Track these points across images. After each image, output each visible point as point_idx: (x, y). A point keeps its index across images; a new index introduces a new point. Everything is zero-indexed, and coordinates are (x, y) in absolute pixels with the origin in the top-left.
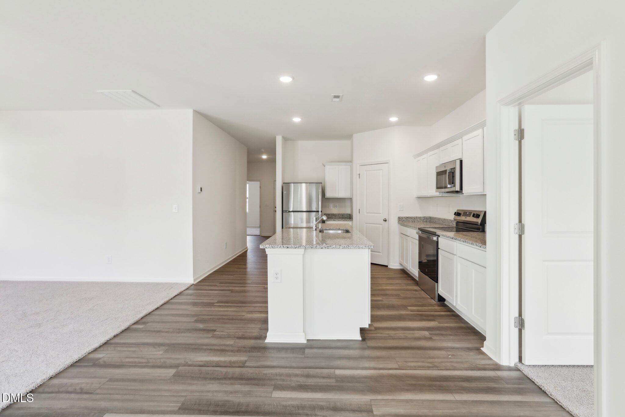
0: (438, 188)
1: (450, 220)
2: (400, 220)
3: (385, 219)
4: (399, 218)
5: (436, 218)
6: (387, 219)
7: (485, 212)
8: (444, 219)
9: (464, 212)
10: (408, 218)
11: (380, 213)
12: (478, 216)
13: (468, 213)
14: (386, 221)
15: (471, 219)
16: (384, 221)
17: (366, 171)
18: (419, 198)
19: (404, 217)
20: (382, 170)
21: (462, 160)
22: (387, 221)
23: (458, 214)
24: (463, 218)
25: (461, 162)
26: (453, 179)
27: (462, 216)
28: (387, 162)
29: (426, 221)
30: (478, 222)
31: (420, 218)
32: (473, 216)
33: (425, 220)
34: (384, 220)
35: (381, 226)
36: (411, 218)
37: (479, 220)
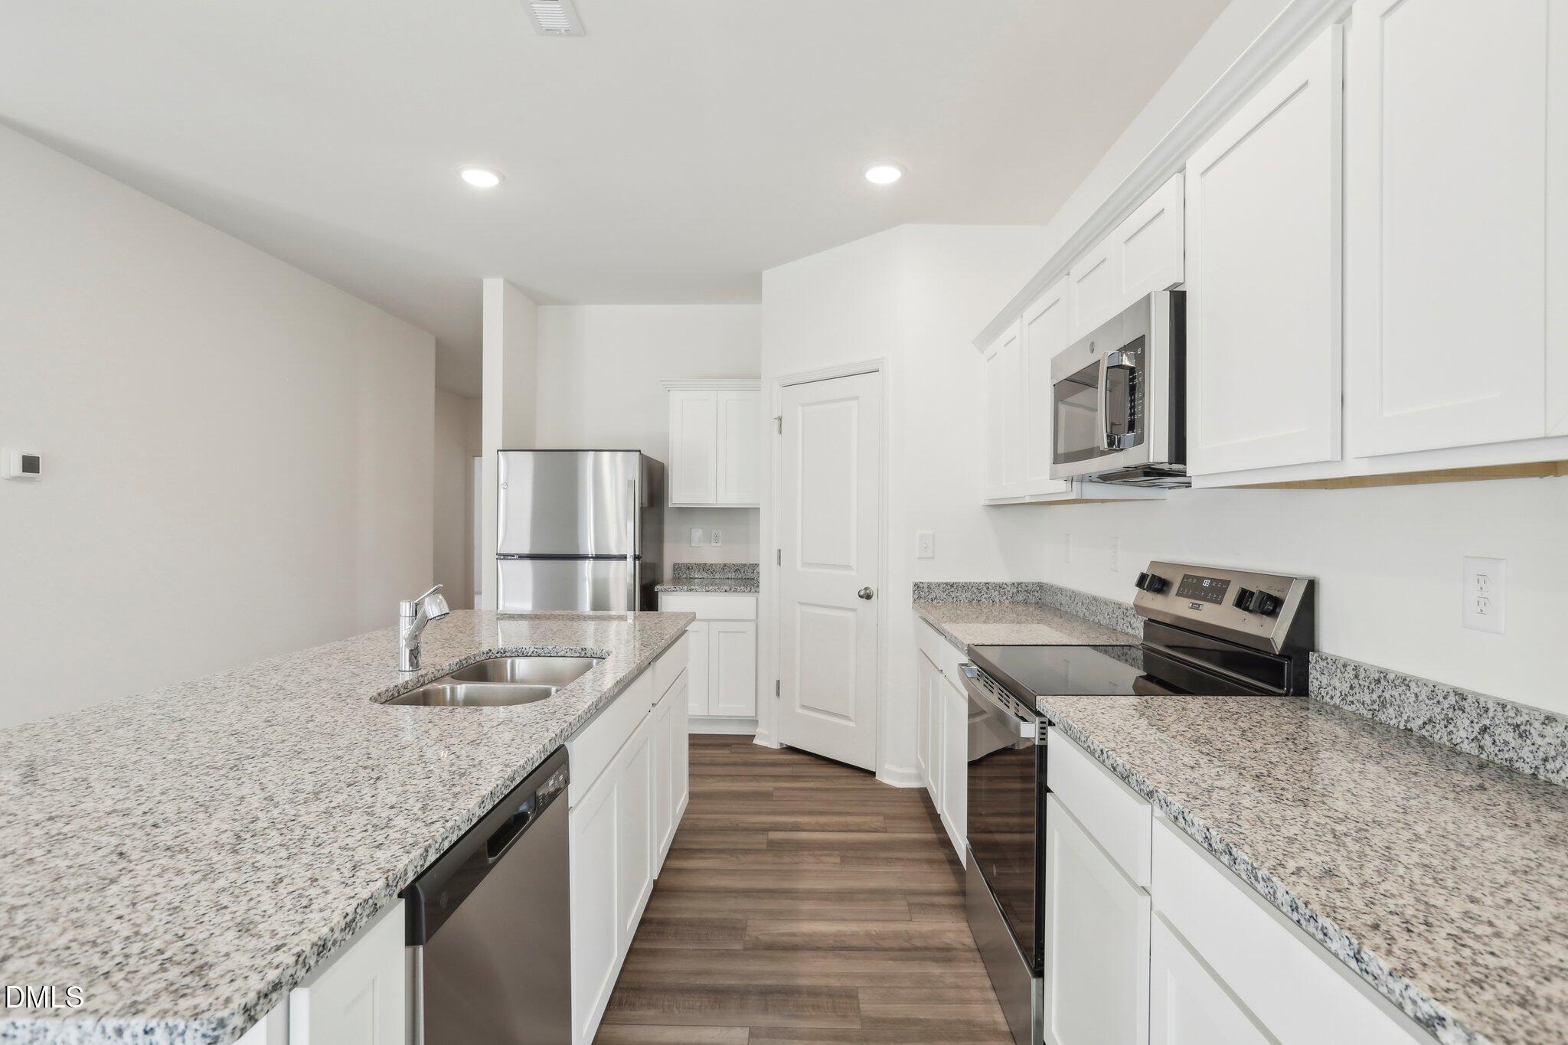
0: (1060, 458)
1: (1119, 606)
2: (919, 597)
3: (866, 589)
4: (918, 587)
5: (1061, 590)
6: (873, 589)
7: (1311, 586)
8: (1095, 599)
9: (1186, 577)
10: (952, 586)
11: (848, 567)
12: (1270, 606)
13: (1206, 583)
14: (868, 597)
15: (1223, 616)
16: (861, 597)
17: (803, 405)
18: (999, 507)
19: (939, 585)
20: (857, 398)
21: (1184, 294)
22: (874, 597)
23: (1154, 583)
24: (1176, 606)
25: (1178, 301)
26: (1133, 401)
27: (1178, 594)
28: (874, 368)
29: (1026, 602)
30: (1268, 641)
31: (1000, 587)
32: (1243, 600)
33: (1020, 598)
34: (862, 593)
35: (850, 615)
36: (965, 587)
37: (1277, 631)
